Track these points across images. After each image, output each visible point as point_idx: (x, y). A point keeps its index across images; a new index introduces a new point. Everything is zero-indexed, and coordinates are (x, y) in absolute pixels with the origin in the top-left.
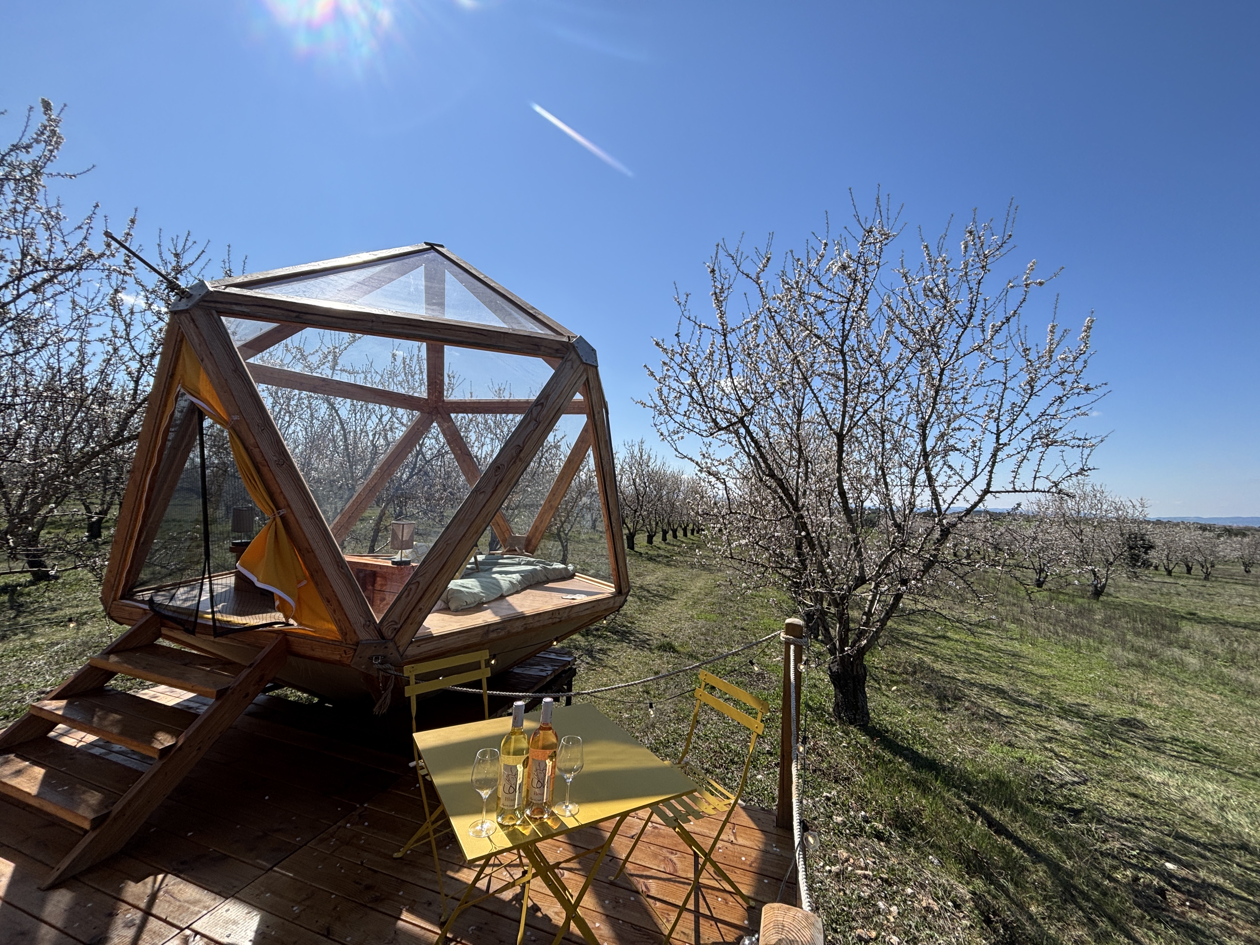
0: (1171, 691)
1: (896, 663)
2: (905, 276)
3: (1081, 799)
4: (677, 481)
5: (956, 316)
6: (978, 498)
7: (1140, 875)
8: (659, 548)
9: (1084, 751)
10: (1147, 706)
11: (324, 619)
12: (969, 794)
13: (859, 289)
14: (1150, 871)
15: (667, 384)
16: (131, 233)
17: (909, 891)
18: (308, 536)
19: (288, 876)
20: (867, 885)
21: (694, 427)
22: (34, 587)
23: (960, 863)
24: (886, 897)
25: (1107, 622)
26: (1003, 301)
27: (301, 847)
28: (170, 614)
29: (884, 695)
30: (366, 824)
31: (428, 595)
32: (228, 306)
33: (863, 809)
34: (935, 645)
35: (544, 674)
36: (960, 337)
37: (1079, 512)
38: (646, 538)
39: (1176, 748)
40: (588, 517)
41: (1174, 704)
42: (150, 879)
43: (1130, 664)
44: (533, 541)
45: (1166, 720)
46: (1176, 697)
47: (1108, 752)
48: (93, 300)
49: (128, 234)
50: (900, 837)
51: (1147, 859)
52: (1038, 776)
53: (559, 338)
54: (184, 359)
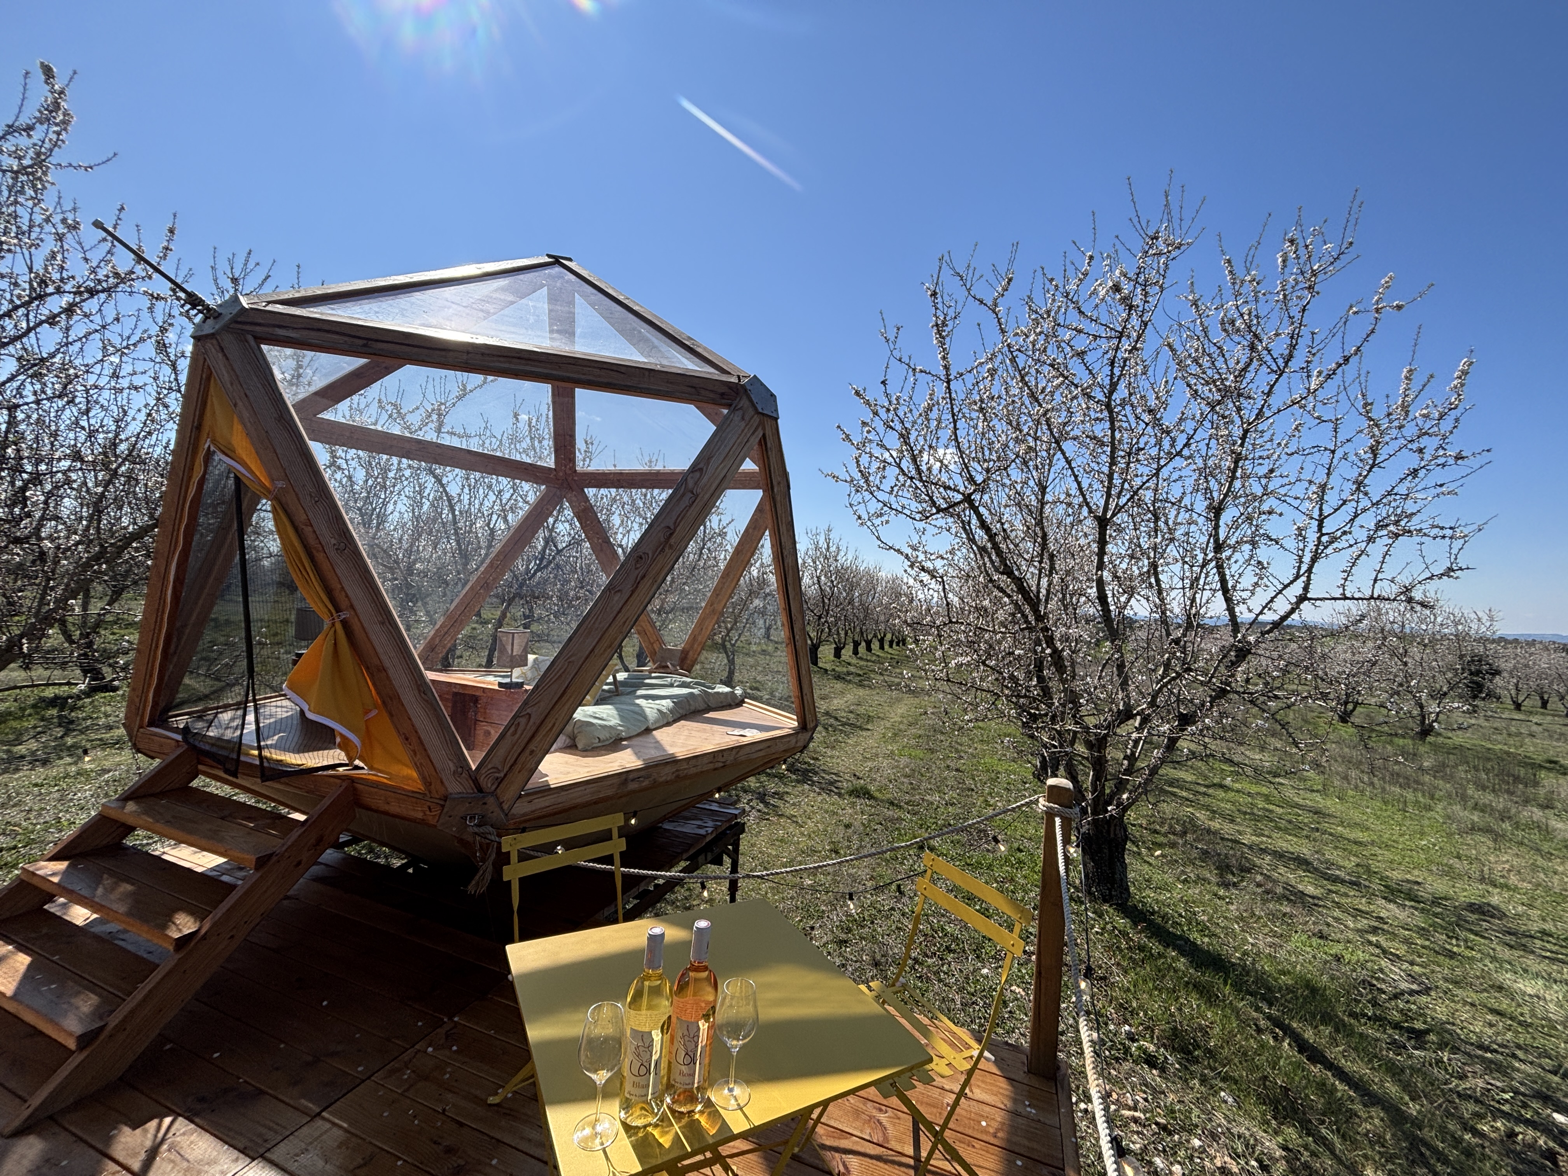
0: (1534, 867)
1: (1159, 820)
2: (1195, 303)
3: (1424, 1015)
4: (872, 580)
5: (1268, 358)
6: (1290, 607)
7: (1517, 1129)
8: (849, 664)
9: (1423, 947)
10: (1506, 887)
11: (399, 762)
12: (1270, 1005)
13: (1135, 321)
14: (1528, 1123)
15: (868, 450)
16: (171, 247)
17: (1196, 1143)
18: (380, 650)
19: (340, 1127)
20: (1138, 1133)
21: (903, 507)
22: (88, 700)
23: (1264, 1104)
24: (1164, 1151)
25: (1439, 770)
26: (1340, 334)
27: (363, 1081)
28: (207, 748)
29: (1145, 862)
30: (455, 1048)
31: (543, 732)
32: (270, 330)
33: (1126, 1022)
34: (1209, 796)
35: (702, 832)
36: (1272, 386)
37: (1403, 626)
38: (833, 651)
39: (1548, 946)
40: (761, 623)
41: (1539, 885)
42: (154, 1123)
43: (1473, 829)
44: (691, 653)
45: (1530, 906)
46: (1542, 875)
47: (1455, 949)
48: (129, 338)
49: (167, 249)
50: (1180, 1063)
51: (1525, 1106)
52: (1364, 981)
53: (724, 378)
54: (212, 404)
